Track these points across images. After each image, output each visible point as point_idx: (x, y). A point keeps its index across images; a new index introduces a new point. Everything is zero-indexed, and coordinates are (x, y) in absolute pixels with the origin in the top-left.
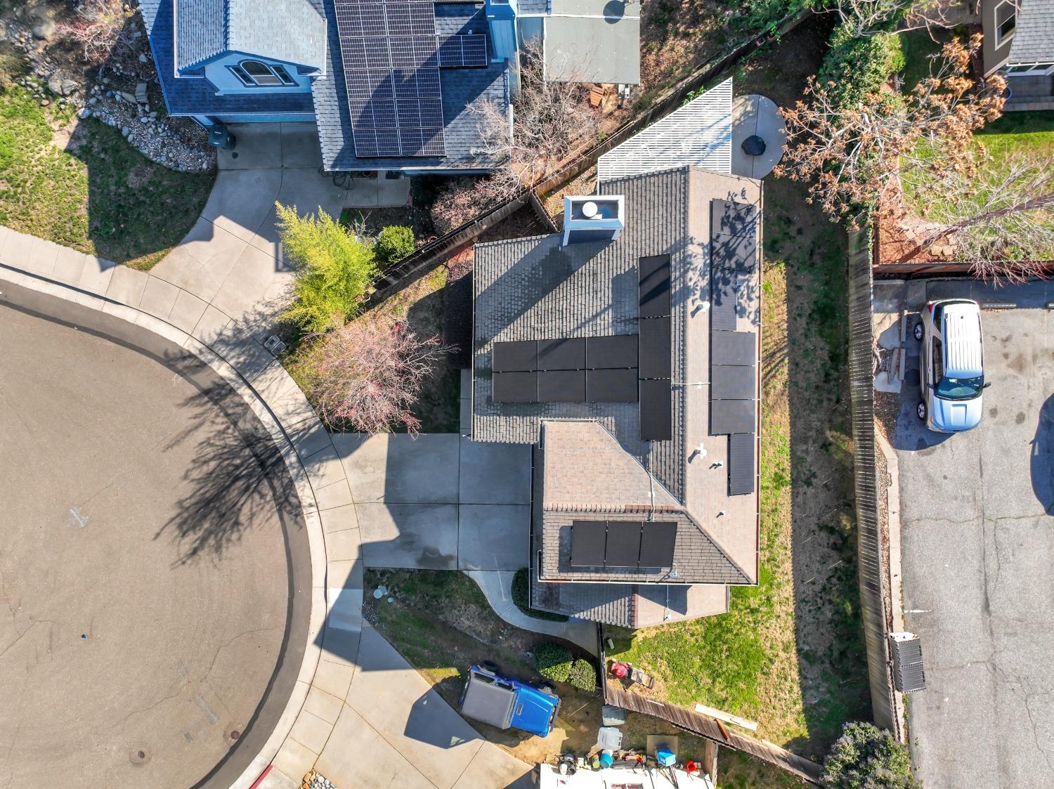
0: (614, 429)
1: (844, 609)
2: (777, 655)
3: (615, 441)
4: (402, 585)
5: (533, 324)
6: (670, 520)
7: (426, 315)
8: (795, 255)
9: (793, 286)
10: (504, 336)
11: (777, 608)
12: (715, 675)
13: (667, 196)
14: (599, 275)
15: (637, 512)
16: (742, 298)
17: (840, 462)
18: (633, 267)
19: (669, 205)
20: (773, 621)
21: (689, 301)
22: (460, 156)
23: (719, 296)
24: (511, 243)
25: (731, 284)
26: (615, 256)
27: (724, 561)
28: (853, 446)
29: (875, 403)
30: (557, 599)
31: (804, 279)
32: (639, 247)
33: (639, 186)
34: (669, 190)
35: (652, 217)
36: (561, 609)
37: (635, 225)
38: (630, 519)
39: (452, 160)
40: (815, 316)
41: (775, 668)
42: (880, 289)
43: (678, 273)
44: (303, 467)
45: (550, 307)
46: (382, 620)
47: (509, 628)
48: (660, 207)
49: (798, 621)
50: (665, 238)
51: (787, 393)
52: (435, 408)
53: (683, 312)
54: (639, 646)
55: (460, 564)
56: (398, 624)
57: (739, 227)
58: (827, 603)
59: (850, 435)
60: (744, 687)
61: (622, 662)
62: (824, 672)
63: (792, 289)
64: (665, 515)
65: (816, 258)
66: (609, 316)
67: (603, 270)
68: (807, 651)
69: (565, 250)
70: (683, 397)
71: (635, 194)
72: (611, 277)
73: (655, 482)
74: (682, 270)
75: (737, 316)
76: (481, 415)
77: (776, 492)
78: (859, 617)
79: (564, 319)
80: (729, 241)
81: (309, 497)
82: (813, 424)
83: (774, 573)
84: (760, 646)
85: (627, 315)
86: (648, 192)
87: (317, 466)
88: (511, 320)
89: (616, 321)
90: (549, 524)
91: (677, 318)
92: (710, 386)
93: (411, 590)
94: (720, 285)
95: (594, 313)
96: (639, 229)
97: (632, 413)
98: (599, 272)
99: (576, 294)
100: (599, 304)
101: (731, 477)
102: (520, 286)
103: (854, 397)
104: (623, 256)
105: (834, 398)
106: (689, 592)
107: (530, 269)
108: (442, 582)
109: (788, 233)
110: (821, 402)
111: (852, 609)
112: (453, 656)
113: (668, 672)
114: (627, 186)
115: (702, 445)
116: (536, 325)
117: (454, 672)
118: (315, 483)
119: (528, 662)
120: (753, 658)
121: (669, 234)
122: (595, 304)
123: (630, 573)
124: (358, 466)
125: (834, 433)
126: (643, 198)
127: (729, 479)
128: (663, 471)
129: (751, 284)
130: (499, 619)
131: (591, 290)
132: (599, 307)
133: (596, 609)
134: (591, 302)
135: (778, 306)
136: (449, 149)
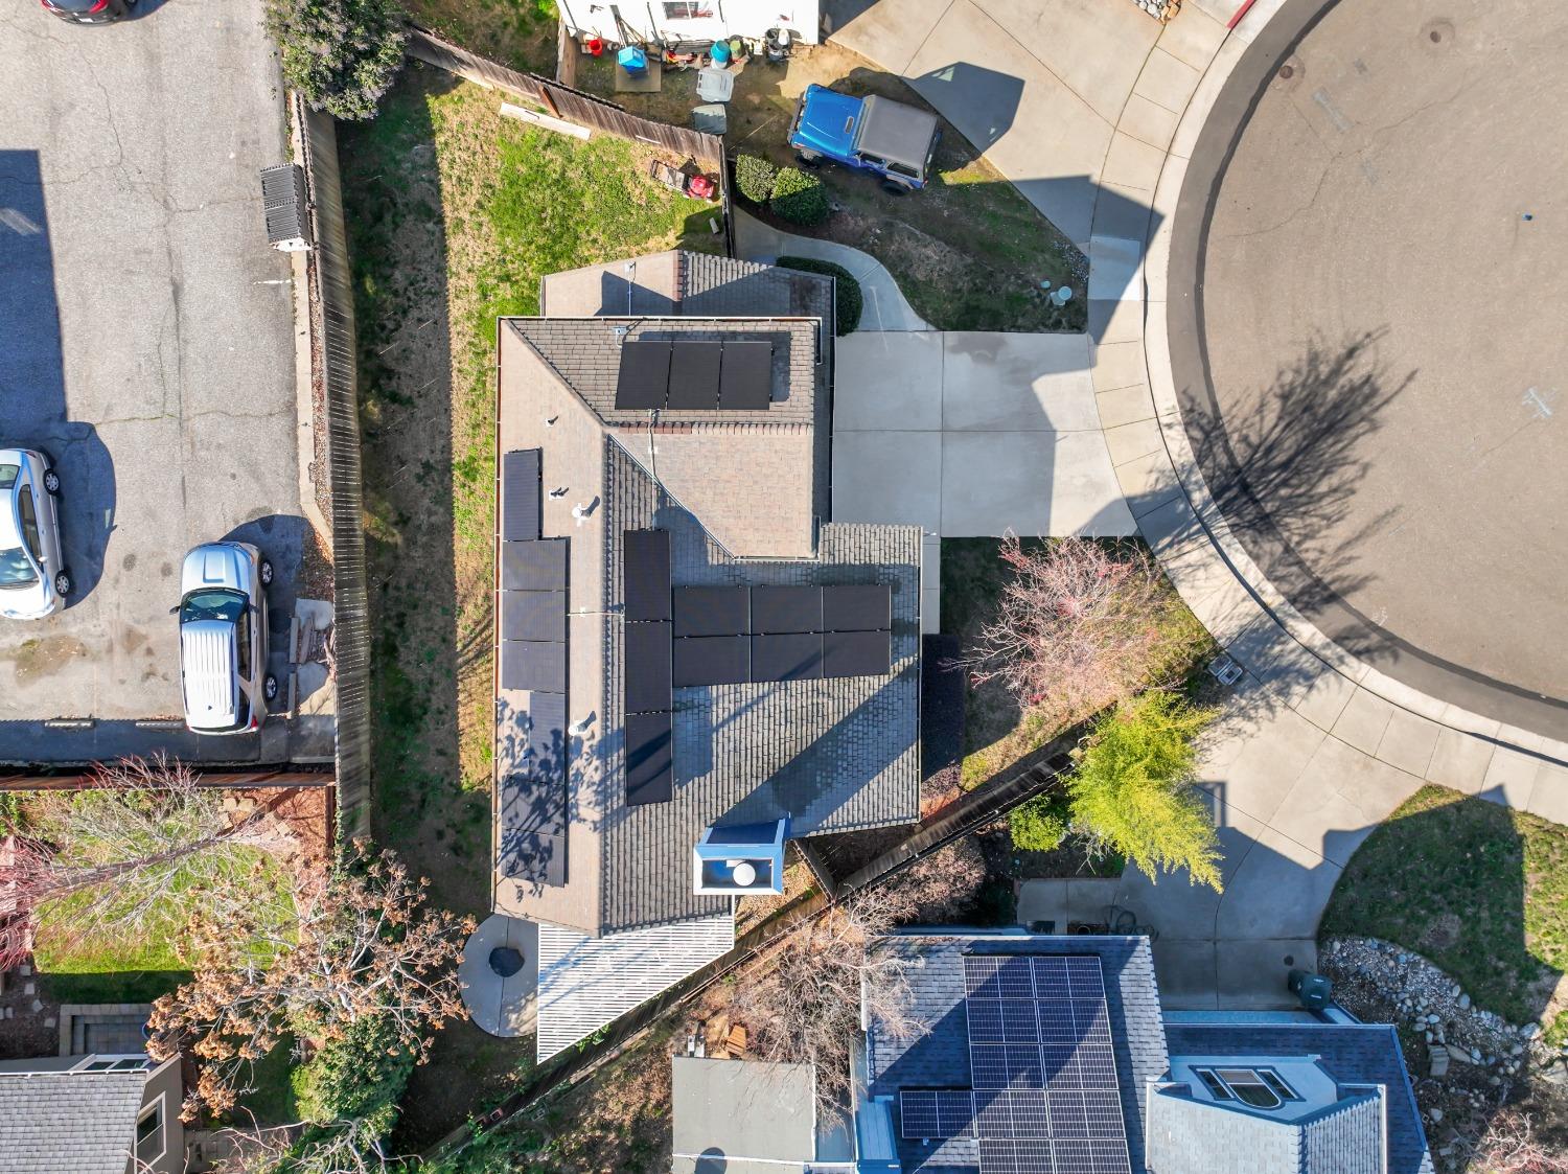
0: (709, 546)
1: (376, 283)
2: (472, 213)
3: (708, 528)
4: (1029, 307)
5: (831, 703)
6: (625, 413)
7: (991, 716)
8: (447, 801)
9: (449, 754)
10: (872, 685)
11: (472, 283)
12: (562, 182)
13: (631, 892)
14: (732, 775)
15: (674, 424)
16: (522, 740)
17: (383, 498)
18: (680, 788)
19: (628, 879)
20: (477, 264)
21: (598, 737)
22: (941, 954)
23: (556, 744)
24: (864, 823)
25: (537, 761)
26: (708, 804)
27: (547, 353)
28: (364, 522)
29: (333, 585)
30: (793, 292)
31: (434, 766)
32: (672, 817)
33: (672, 907)
34: (628, 902)
35: (653, 862)
36: (788, 276)
37: (678, 849)
38: (684, 412)
39: (953, 948)
40: (419, 711)
41: (475, 194)
42: (326, 750)
43: (615, 778)
44: (1182, 484)
45: (804, 728)
46: (1060, 253)
47: (865, 247)
48: (641, 876)
49: (442, 264)
50: (635, 830)
51: (459, 598)
52: (978, 574)
53: (607, 720)
54: (672, 223)
55: (940, 341)
56: (1034, 249)
57: (526, 845)
58: (401, 292)
59: (369, 539)
60: (519, 166)
61: (698, 198)
62: (404, 190)
63: (451, 751)
64: (632, 420)
65: (416, 796)
66: (718, 714)
67: (726, 782)
68: (429, 221)
69: (782, 812)
70: (607, 594)
71: (678, 896)
72: (714, 772)
73: (649, 468)
74: (609, 783)
75: (528, 713)
76: (909, 566)
77: (473, 453)
78: (354, 272)
79: (783, 709)
80: (541, 823)
81: (1172, 439)
82: (420, 552)
83: (477, 335)
84: (496, 226)
85: (690, 717)
86: (659, 898)
87: (1160, 486)
88: (863, 708)
89: (706, 707)
90: (806, 404)
91: (616, 712)
92: (567, 610)
93: (1015, 300)
94: (553, 759)
95: (738, 719)
96: (672, 843)
97: (683, 570)
98: (732, 780)
99: (766, 748)
100: (732, 733)
101: (537, 477)
102: (850, 759)
103: (362, 593)
104: (696, 804)
105: (391, 592)
106: (598, 305)
107: (834, 785)
108: (967, 313)
109: (458, 832)
110: (410, 586)
111: (364, 284)
112: (950, 202)
113: (630, 186)
114: (690, 907)
115: (579, 524)
116: (825, 700)
117: (950, 178)
118: (1163, 461)
119: (837, 196)
120: (506, 209)
121: (628, 836)
122: (738, 732)
123: (685, 332)
124: (1095, 487)
125: (390, 540)
126: (666, 889)
127: (541, 474)
128: (636, 484)
129: (508, 761)
130: (882, 259)
131: (743, 752)
132: (732, 727)
133: (735, 278)
134: (743, 736)
135: (471, 726)
136: (958, 966)
